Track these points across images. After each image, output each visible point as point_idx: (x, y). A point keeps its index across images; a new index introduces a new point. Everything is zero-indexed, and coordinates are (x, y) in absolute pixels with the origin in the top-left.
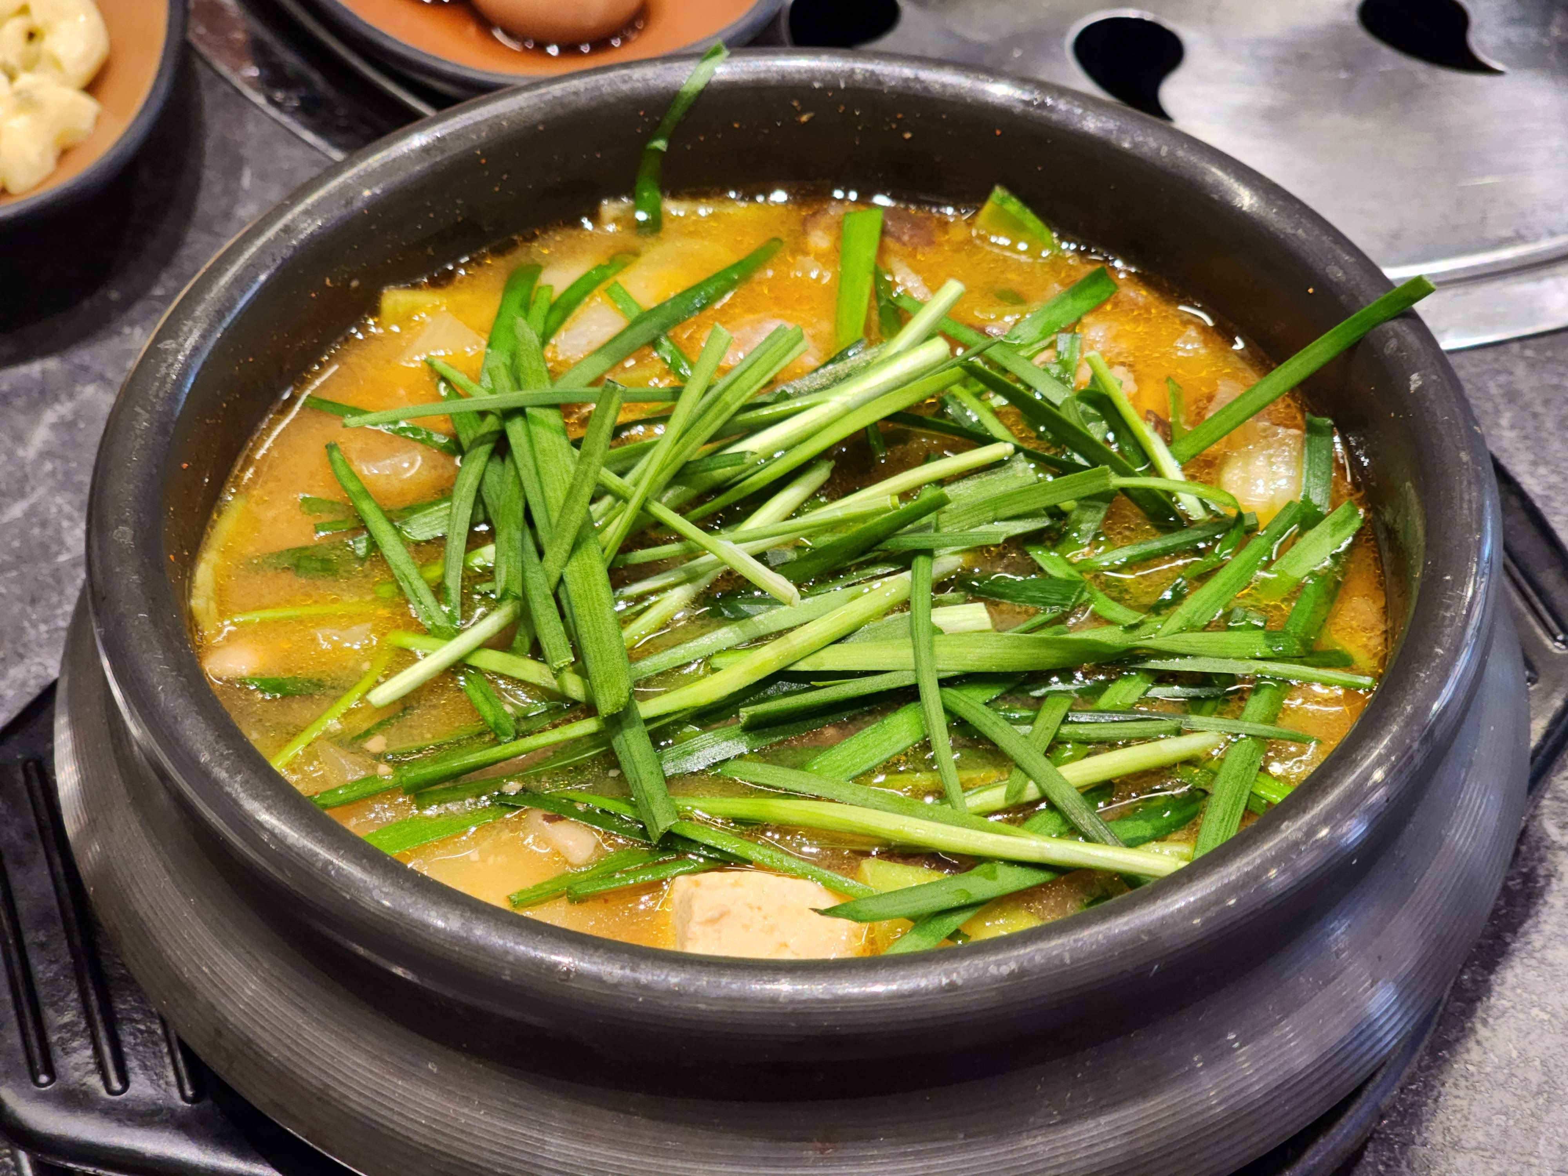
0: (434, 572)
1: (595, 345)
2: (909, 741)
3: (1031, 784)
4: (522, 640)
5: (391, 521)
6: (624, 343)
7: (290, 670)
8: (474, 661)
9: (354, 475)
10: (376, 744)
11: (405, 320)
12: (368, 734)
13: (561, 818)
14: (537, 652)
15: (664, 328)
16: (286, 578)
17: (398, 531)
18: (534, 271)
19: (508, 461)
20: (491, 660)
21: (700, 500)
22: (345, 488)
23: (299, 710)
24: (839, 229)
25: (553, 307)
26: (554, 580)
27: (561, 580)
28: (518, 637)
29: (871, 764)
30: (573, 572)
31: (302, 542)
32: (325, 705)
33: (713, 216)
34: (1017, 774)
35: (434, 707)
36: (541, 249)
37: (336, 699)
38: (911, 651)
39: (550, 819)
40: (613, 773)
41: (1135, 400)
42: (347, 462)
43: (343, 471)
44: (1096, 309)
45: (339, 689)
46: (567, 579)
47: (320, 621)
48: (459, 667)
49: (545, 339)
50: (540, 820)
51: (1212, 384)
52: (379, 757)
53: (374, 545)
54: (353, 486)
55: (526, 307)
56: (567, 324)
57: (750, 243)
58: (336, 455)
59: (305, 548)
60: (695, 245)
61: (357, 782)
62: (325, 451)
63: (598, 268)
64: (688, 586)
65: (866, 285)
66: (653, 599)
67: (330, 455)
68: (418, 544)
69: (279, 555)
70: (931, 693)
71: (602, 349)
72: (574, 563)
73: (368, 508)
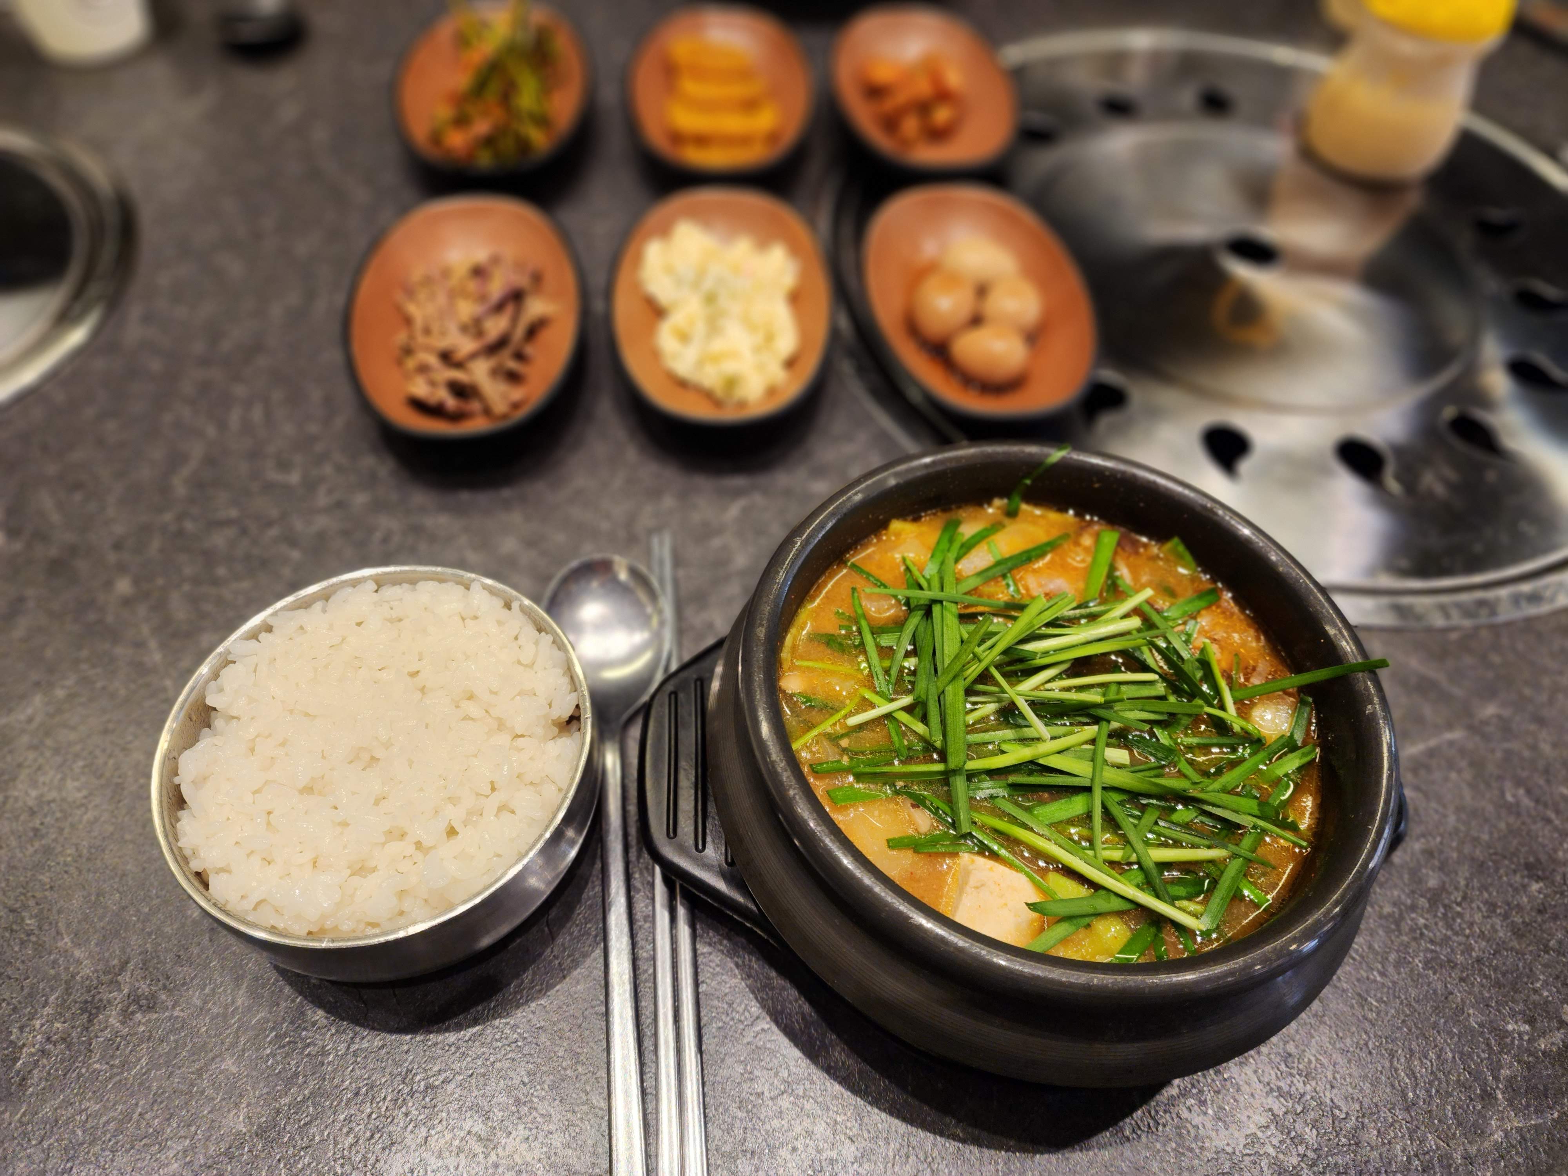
0: (887, 663)
1: (979, 569)
2: (1081, 812)
3: (1134, 855)
4: (918, 711)
5: (873, 634)
6: (990, 573)
7: (814, 694)
8: (895, 715)
9: (861, 605)
10: (844, 743)
11: (898, 535)
12: (842, 736)
13: (919, 807)
14: (924, 719)
15: (1010, 570)
16: (822, 648)
17: (875, 639)
18: (957, 523)
19: (929, 621)
20: (903, 717)
21: (1010, 663)
22: (856, 611)
23: (814, 715)
24: (1097, 537)
25: (963, 545)
26: (941, 690)
27: (943, 692)
28: (917, 709)
29: (1061, 819)
30: (949, 689)
31: (832, 631)
32: (827, 716)
33: (1041, 516)
34: (1128, 847)
35: (873, 731)
36: (963, 514)
37: (832, 715)
38: (1091, 769)
39: (913, 806)
40: (946, 788)
41: (1219, 661)
42: (859, 598)
43: (857, 602)
44: (1208, 607)
45: (835, 710)
46: (946, 692)
47: (833, 673)
48: (889, 716)
49: (957, 560)
50: (909, 805)
51: (1256, 661)
52: (844, 750)
53: (862, 643)
54: (859, 611)
55: (951, 541)
56: (967, 556)
57: (1055, 533)
58: (856, 595)
59: (833, 635)
60: (1031, 528)
61: (832, 762)
62: (850, 590)
63: (986, 529)
64: (997, 704)
65: (1104, 571)
66: (980, 706)
67: (853, 593)
68: (882, 647)
69: (822, 635)
70: (1097, 793)
71: (980, 574)
72: (950, 686)
73: (864, 623)
